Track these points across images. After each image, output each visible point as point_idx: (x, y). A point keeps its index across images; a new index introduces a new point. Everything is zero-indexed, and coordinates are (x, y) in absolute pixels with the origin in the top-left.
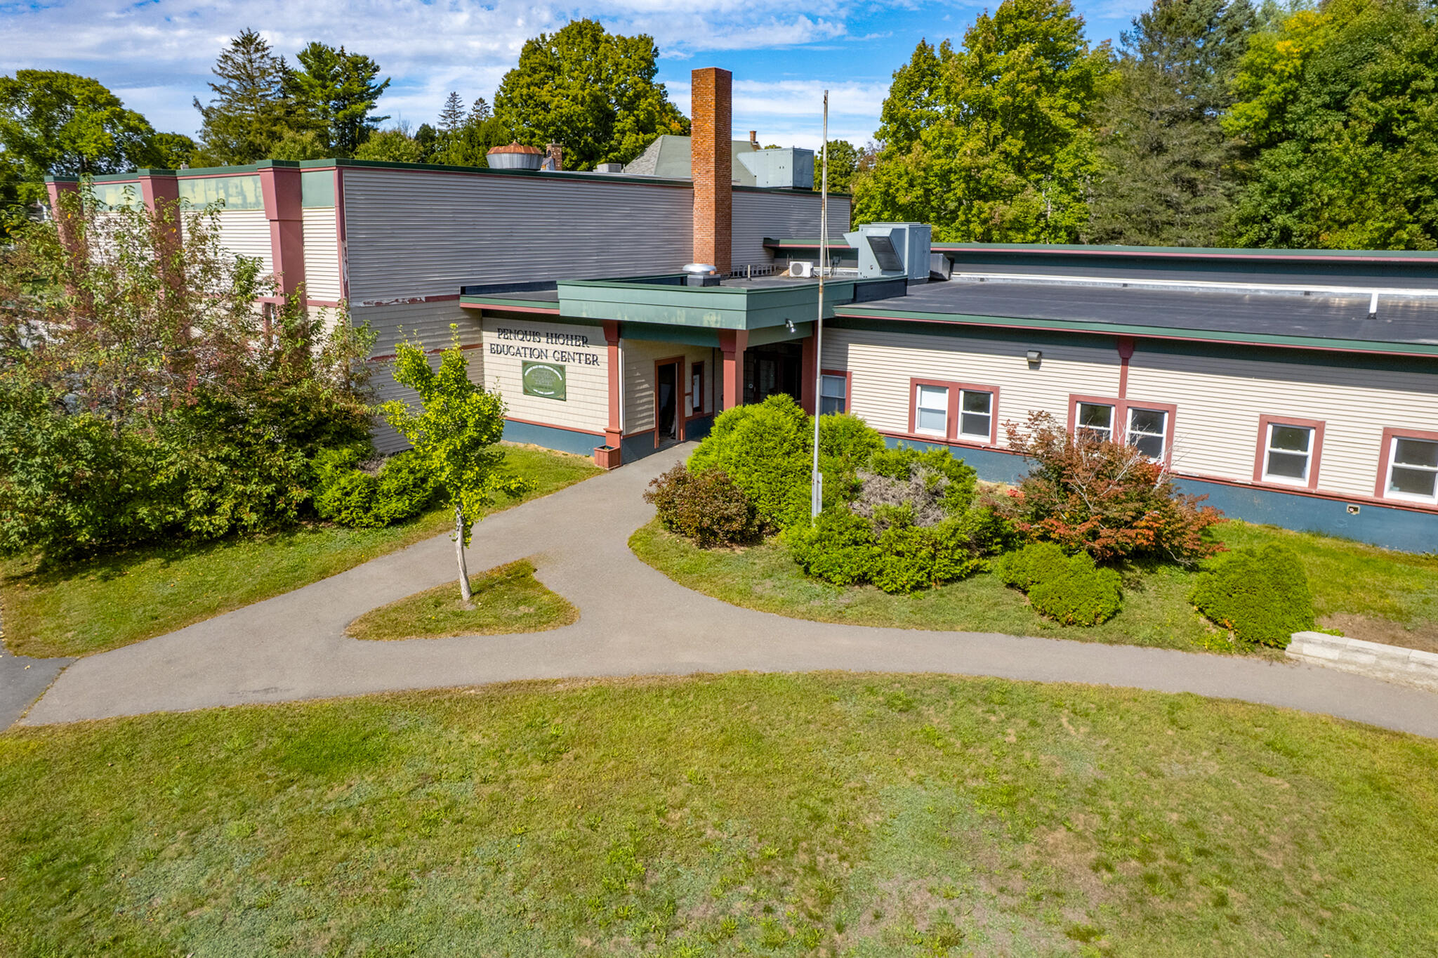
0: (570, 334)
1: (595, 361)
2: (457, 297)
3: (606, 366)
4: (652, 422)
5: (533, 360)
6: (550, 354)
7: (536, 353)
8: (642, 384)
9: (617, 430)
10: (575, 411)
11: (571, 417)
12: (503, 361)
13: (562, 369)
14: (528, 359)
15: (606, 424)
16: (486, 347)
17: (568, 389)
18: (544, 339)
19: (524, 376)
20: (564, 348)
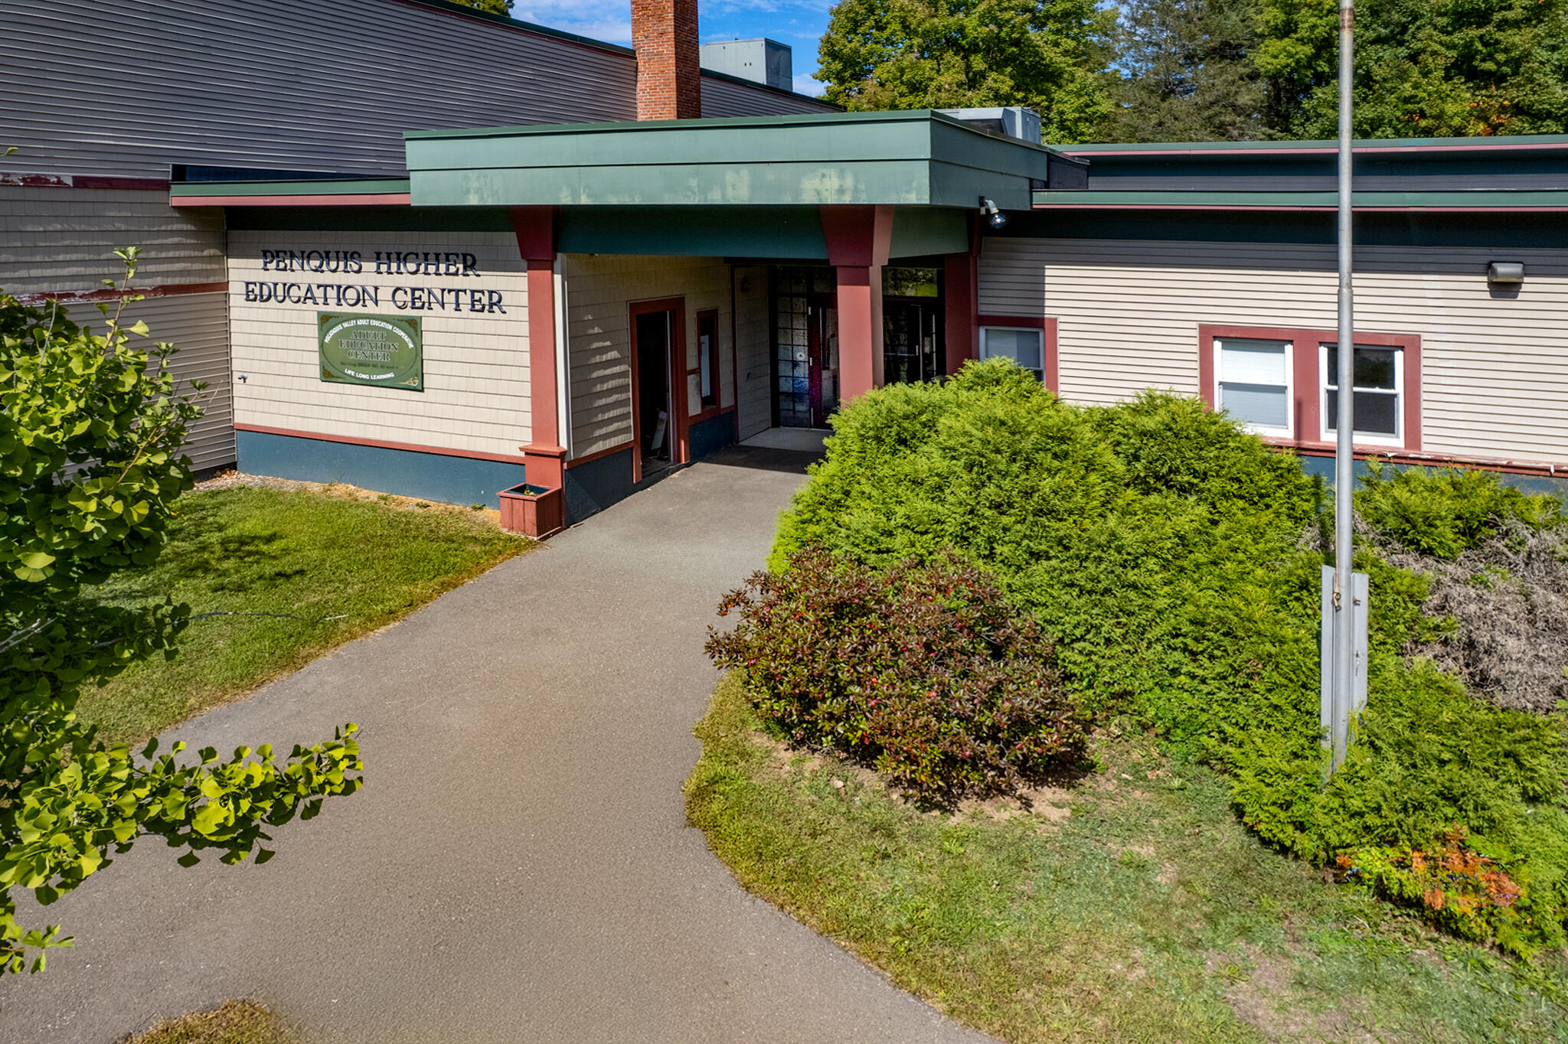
0: (432, 251)
1: (495, 303)
2: (164, 186)
3: (524, 314)
4: (626, 430)
5: (345, 309)
6: (385, 294)
7: (351, 294)
8: (603, 351)
9: (555, 450)
10: (447, 411)
11: (435, 425)
12: (273, 315)
13: (413, 325)
14: (332, 307)
15: (526, 438)
16: (236, 288)
17: (428, 367)
18: (369, 266)
19: (322, 345)
20: (419, 280)
